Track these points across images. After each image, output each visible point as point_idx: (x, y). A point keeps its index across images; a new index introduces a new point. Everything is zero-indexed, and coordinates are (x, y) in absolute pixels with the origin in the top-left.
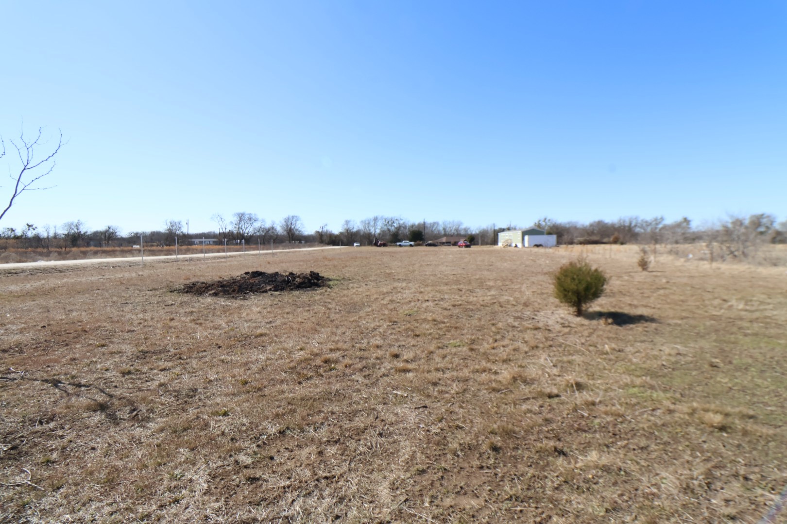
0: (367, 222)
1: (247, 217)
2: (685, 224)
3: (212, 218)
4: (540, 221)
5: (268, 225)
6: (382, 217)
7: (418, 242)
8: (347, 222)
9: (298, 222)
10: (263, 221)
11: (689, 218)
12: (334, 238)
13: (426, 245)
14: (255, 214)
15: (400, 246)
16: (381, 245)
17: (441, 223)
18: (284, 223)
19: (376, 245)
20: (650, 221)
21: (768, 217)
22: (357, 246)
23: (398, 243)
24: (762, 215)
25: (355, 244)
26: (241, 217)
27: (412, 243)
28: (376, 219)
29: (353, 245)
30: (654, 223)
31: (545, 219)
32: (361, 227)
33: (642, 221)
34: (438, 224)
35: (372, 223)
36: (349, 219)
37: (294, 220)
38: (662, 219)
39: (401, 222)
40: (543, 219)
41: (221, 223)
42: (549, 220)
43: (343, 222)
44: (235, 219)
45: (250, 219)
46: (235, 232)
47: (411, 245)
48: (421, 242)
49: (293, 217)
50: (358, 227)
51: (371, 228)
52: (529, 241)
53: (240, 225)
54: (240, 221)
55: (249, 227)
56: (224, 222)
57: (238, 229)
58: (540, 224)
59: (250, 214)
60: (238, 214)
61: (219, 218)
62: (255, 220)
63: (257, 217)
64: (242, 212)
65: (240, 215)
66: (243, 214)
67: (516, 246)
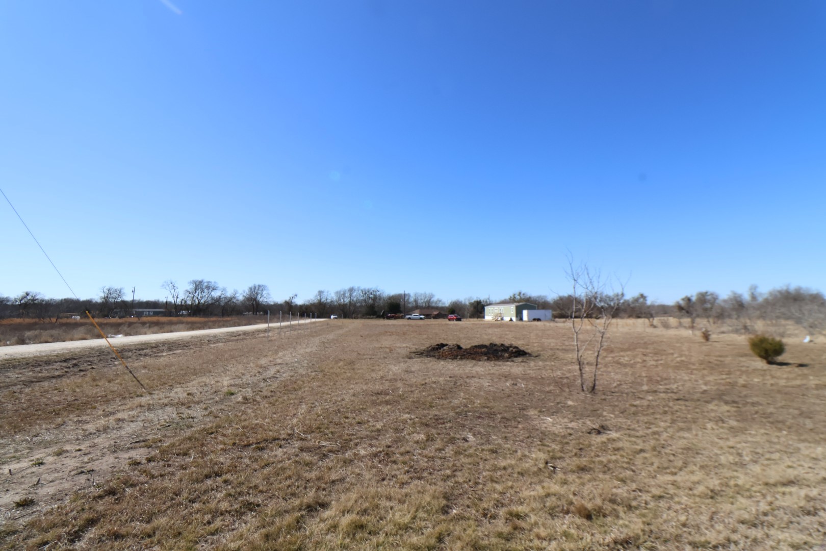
0: (342, 293)
2: (642, 300)
3: (163, 285)
4: (514, 295)
5: (229, 294)
6: (359, 288)
8: (320, 293)
10: (224, 290)
11: (645, 294)
12: (304, 310)
18: (248, 292)
20: (613, 297)
21: (712, 294)
22: (334, 318)
24: (706, 293)
25: (332, 317)
26: (198, 285)
29: (330, 317)
30: (616, 298)
31: (520, 293)
32: (335, 298)
33: (606, 296)
34: (409, 295)
35: (347, 294)
36: (321, 290)
37: (261, 289)
38: (623, 295)
39: (378, 293)
40: (518, 293)
41: (173, 291)
43: (316, 292)
44: (190, 287)
49: (259, 286)
50: (332, 298)
51: (345, 300)
52: (529, 315)
53: (197, 294)
54: (196, 290)
55: (207, 296)
56: (177, 290)
57: (193, 298)
58: (515, 298)
59: (209, 282)
60: (195, 282)
61: (171, 285)
62: (214, 289)
63: (217, 286)
64: (200, 279)
65: (197, 283)
66: (201, 282)
67: (511, 320)
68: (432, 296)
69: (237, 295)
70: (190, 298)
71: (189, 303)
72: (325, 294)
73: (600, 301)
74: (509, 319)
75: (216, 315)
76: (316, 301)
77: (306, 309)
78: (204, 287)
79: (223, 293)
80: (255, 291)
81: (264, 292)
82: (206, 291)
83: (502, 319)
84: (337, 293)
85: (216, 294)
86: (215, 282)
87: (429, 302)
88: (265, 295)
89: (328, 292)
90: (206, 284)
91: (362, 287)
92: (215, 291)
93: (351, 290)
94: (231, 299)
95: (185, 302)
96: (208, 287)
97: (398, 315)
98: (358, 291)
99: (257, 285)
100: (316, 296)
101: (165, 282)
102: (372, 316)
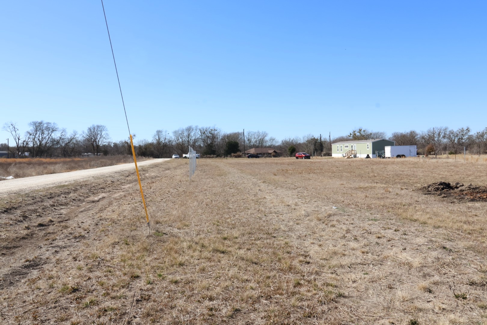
0: (180, 132)
3: (4, 127)
4: (354, 132)
5: (68, 135)
8: (159, 132)
10: (64, 131)
12: (144, 150)
22: (176, 158)
25: (174, 156)
26: (38, 127)
29: (171, 157)
31: (360, 130)
40: (358, 131)
41: (14, 133)
42: (364, 131)
43: (155, 132)
44: (31, 129)
49: (98, 127)
51: (184, 139)
52: (392, 152)
53: (37, 136)
54: (36, 131)
55: (47, 137)
56: (17, 132)
57: (34, 139)
58: (355, 134)
59: (48, 123)
60: (35, 123)
61: (11, 127)
62: (53, 131)
63: (57, 127)
64: (39, 121)
65: (37, 124)
66: (40, 123)
67: (368, 157)
68: (265, 135)
69: (77, 136)
70: (32, 140)
71: (31, 145)
72: (164, 133)
73: (444, 137)
74: (366, 156)
75: (58, 156)
76: (155, 142)
77: (146, 149)
78: (44, 129)
79: (63, 134)
80: (94, 132)
81: (103, 133)
82: (46, 132)
83: (355, 156)
84: (175, 132)
85: (56, 135)
86: (54, 124)
87: (262, 141)
88: (104, 136)
89: (166, 132)
90: (45, 125)
91: (200, 127)
92: (54, 132)
93: (189, 129)
94: (71, 140)
95: (27, 144)
96: (48, 129)
97: (238, 153)
98: (196, 130)
99: (95, 125)
100: (155, 136)
101: (6, 124)
102: (212, 156)
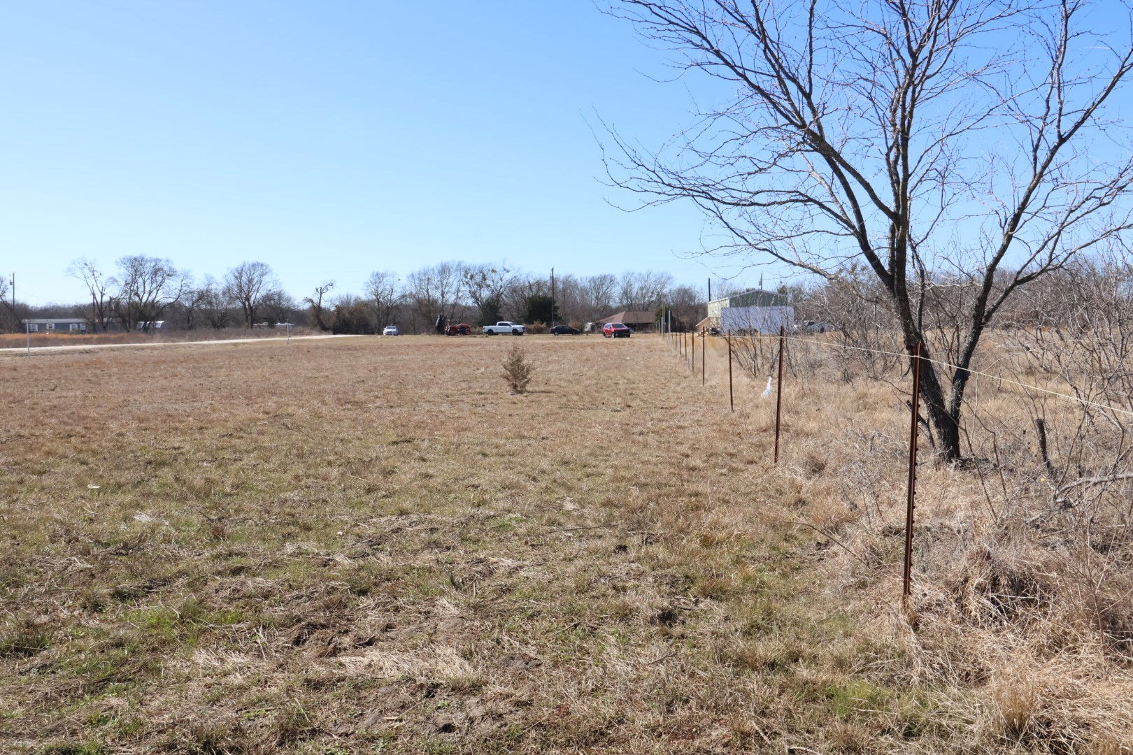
1: (148, 268)
7: (537, 324)
9: (266, 279)
10: (187, 275)
13: (553, 332)
14: (168, 261)
15: (491, 333)
16: (454, 332)
17: (619, 277)
18: (233, 281)
19: (440, 330)
22: (388, 333)
23: (487, 328)
25: (386, 330)
27: (518, 327)
28: (444, 271)
32: (411, 288)
35: (436, 280)
36: (381, 271)
37: (257, 272)
45: (156, 272)
46: (124, 302)
47: (515, 332)
48: (544, 325)
49: (254, 266)
59: (157, 260)
62: (167, 275)
63: (172, 267)
64: (138, 254)
66: (140, 260)
72: (388, 279)
79: (186, 282)
80: (245, 279)
89: (394, 275)
90: (150, 264)
92: (168, 279)
